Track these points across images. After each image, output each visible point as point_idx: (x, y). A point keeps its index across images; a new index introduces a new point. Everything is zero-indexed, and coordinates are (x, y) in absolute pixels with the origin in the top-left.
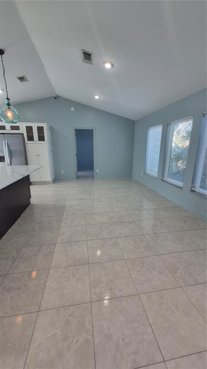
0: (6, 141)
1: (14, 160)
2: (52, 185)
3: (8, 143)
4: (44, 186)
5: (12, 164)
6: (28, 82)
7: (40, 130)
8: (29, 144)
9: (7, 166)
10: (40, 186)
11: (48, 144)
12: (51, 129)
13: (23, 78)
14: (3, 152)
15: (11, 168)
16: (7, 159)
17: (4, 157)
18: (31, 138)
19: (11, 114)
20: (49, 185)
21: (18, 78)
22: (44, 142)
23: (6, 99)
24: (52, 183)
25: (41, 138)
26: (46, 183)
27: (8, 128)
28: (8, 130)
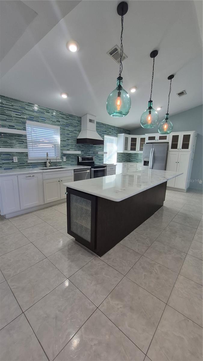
0: (153, 149)
1: (155, 165)
2: (185, 194)
3: (155, 151)
4: (177, 192)
5: (153, 168)
6: (186, 95)
7: (187, 138)
8: (172, 152)
9: (149, 169)
10: (173, 192)
11: (191, 152)
12: (198, 136)
13: (183, 92)
14: (149, 158)
15: (151, 171)
16: (150, 164)
17: (148, 162)
18: (174, 146)
19: (167, 127)
20: (183, 193)
21: (178, 94)
22: (188, 149)
23: (166, 114)
24: (186, 191)
25: (185, 146)
26: (179, 190)
27: (157, 138)
28: (157, 140)
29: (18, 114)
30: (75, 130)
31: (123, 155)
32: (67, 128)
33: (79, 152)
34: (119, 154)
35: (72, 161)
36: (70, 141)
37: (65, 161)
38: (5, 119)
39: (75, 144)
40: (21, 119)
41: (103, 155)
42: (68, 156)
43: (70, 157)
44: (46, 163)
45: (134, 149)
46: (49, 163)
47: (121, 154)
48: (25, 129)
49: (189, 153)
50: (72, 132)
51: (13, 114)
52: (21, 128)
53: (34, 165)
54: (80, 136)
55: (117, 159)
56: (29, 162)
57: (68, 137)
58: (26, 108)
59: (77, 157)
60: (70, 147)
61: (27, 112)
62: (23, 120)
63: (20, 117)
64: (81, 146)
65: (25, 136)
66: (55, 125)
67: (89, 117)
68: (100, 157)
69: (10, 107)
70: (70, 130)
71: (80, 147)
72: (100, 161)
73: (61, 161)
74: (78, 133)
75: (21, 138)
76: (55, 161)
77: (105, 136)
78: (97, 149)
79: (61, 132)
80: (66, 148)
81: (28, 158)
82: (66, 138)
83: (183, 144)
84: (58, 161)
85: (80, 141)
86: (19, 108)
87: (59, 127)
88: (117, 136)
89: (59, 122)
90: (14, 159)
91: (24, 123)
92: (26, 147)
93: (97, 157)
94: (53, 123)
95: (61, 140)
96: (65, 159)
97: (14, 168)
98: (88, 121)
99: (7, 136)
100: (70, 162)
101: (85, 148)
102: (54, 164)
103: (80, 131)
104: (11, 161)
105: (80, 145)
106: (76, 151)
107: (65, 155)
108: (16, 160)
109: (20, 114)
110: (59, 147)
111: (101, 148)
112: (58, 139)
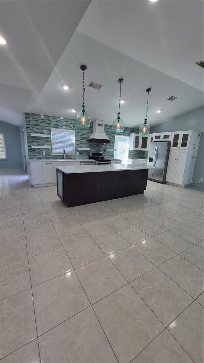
0: (157, 147)
3: (158, 149)
7: (185, 137)
8: (173, 150)
11: (189, 150)
13: (172, 98)
14: (153, 155)
16: (154, 159)
18: (175, 145)
21: (168, 99)
22: (186, 148)
24: (183, 187)
25: (184, 145)
26: (178, 186)
27: (162, 137)
28: (162, 139)
29: (46, 124)
30: (87, 133)
31: (135, 152)
32: (80, 131)
33: (89, 149)
34: (130, 151)
35: (84, 156)
36: (83, 141)
37: (79, 155)
38: (38, 128)
39: (88, 143)
40: (48, 127)
41: (114, 152)
42: (81, 152)
43: (83, 152)
44: (63, 156)
45: (145, 147)
46: (66, 156)
47: (133, 152)
48: (50, 134)
49: (187, 151)
50: (84, 134)
51: (44, 125)
52: (48, 133)
53: (56, 157)
54: (91, 137)
55: (129, 155)
56: (52, 155)
57: (82, 138)
58: (52, 120)
59: (88, 152)
60: (83, 145)
61: (52, 123)
62: (50, 128)
63: (47, 126)
64: (93, 145)
65: (51, 138)
66: (71, 129)
67: (98, 122)
68: (110, 153)
69: (42, 120)
70: (83, 132)
71: (91, 145)
72: (110, 157)
73: (75, 155)
74: (89, 134)
75: (48, 139)
76: (70, 155)
77: (115, 136)
78: (107, 147)
79: (75, 134)
80: (79, 146)
81: (51, 152)
82: (80, 139)
83: (182, 143)
84: (73, 155)
85: (91, 141)
86: (47, 121)
87: (74, 131)
88: (129, 136)
89: (75, 127)
90: (43, 153)
91: (50, 130)
92: (51, 145)
93: (107, 153)
94: (70, 128)
95: (76, 140)
96: (78, 154)
97: (43, 158)
98: (97, 125)
99: (40, 138)
100: (82, 156)
101: (95, 146)
102: (69, 157)
103: (91, 133)
104: (41, 154)
105: (92, 143)
106: (87, 148)
107: (78, 151)
108: (44, 153)
109: (47, 124)
110: (74, 145)
111: (112, 146)
112: (73, 139)
